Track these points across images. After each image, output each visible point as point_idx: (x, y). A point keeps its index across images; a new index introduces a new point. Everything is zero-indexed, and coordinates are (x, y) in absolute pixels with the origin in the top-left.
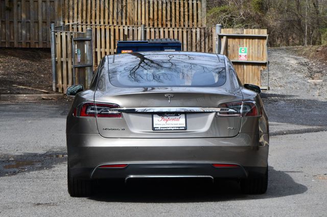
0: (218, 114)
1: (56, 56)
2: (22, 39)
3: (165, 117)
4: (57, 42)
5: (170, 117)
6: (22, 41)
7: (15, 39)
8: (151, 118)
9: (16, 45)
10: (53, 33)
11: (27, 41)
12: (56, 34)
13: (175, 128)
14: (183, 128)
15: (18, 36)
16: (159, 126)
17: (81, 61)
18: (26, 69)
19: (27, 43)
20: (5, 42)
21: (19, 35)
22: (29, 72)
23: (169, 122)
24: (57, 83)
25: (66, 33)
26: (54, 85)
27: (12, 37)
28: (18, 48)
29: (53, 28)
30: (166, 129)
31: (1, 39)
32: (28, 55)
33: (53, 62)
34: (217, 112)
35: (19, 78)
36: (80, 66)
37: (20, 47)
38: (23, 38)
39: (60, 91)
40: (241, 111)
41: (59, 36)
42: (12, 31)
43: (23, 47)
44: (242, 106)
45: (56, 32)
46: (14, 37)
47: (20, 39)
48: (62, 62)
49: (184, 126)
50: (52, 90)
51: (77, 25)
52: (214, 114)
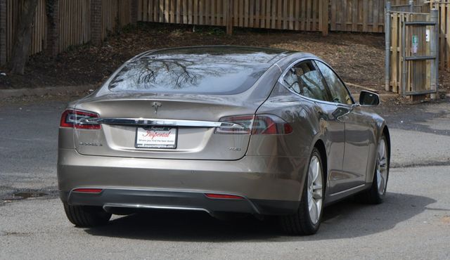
0: (218, 130)
1: (390, 45)
2: (372, 22)
3: (152, 132)
4: (393, 27)
5: (158, 132)
6: (373, 24)
7: (365, 21)
8: (135, 132)
9: (365, 30)
10: (388, 14)
11: (380, 24)
12: (392, 15)
13: (163, 147)
14: (172, 147)
15: (368, 17)
16: (143, 143)
17: (418, 51)
18: (369, 60)
19: (379, 26)
20: (351, 25)
21: (370, 16)
22: (371, 64)
23: (156, 138)
24: (390, 79)
25: (405, 14)
26: (387, 82)
27: (361, 18)
28: (367, 33)
29: (388, 8)
30: (151, 146)
31: (347, 21)
32: (379, 42)
33: (387, 52)
34: (216, 127)
35: (353, 72)
36: (415, 58)
37: (370, 31)
38: (375, 21)
39: (394, 90)
40: (250, 127)
41: (395, 19)
42: (360, 11)
43: (374, 31)
44: (252, 121)
45: (392, 13)
46: (362, 17)
47: (371, 20)
48: (398, 52)
49: (174, 143)
50: (385, 89)
51: (440, 4)
52: (212, 129)
